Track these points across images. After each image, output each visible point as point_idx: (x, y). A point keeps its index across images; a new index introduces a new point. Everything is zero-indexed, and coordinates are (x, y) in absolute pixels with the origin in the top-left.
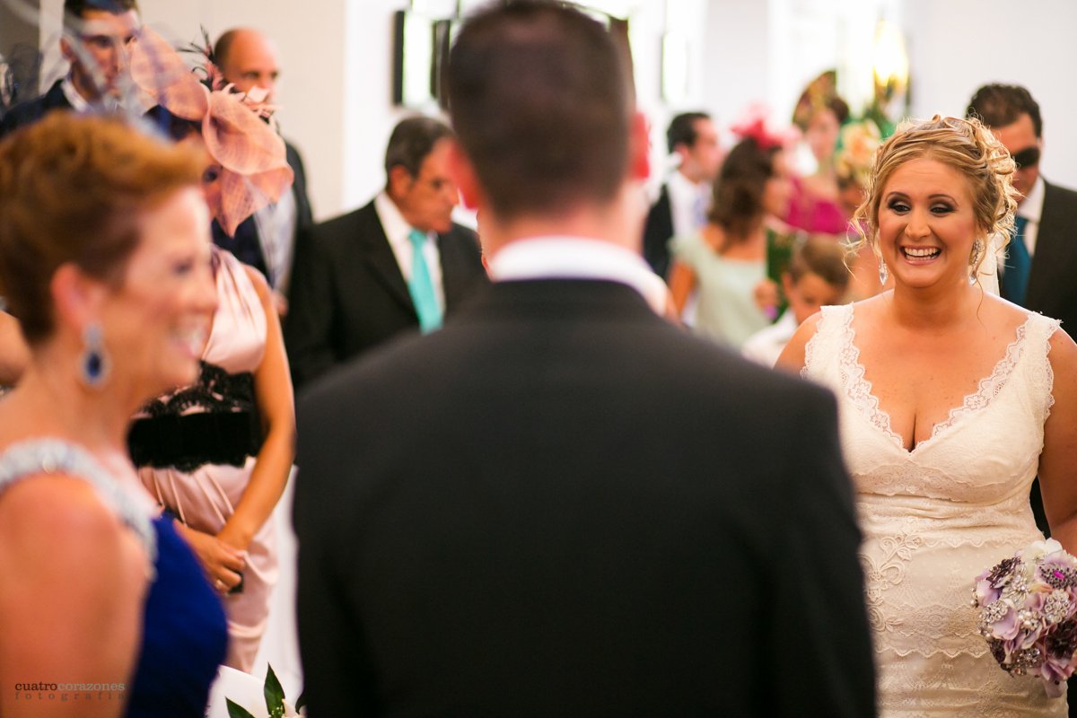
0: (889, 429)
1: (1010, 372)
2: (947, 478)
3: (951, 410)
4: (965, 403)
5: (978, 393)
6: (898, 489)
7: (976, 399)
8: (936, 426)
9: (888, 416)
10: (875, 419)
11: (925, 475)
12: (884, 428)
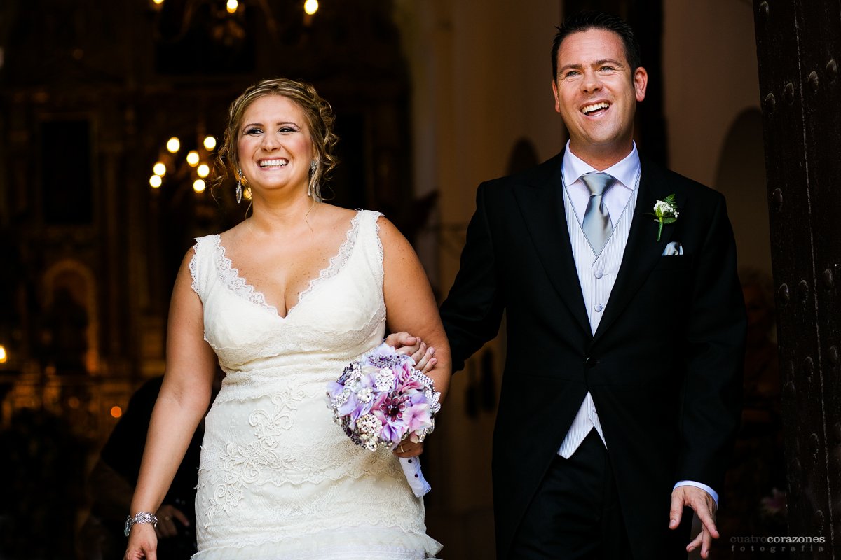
0: (264, 303)
1: (351, 248)
2: (316, 331)
3: (311, 281)
4: (321, 275)
5: (330, 267)
6: (280, 349)
7: (329, 271)
8: (300, 294)
9: (262, 294)
10: (252, 299)
11: (299, 332)
12: (261, 304)
